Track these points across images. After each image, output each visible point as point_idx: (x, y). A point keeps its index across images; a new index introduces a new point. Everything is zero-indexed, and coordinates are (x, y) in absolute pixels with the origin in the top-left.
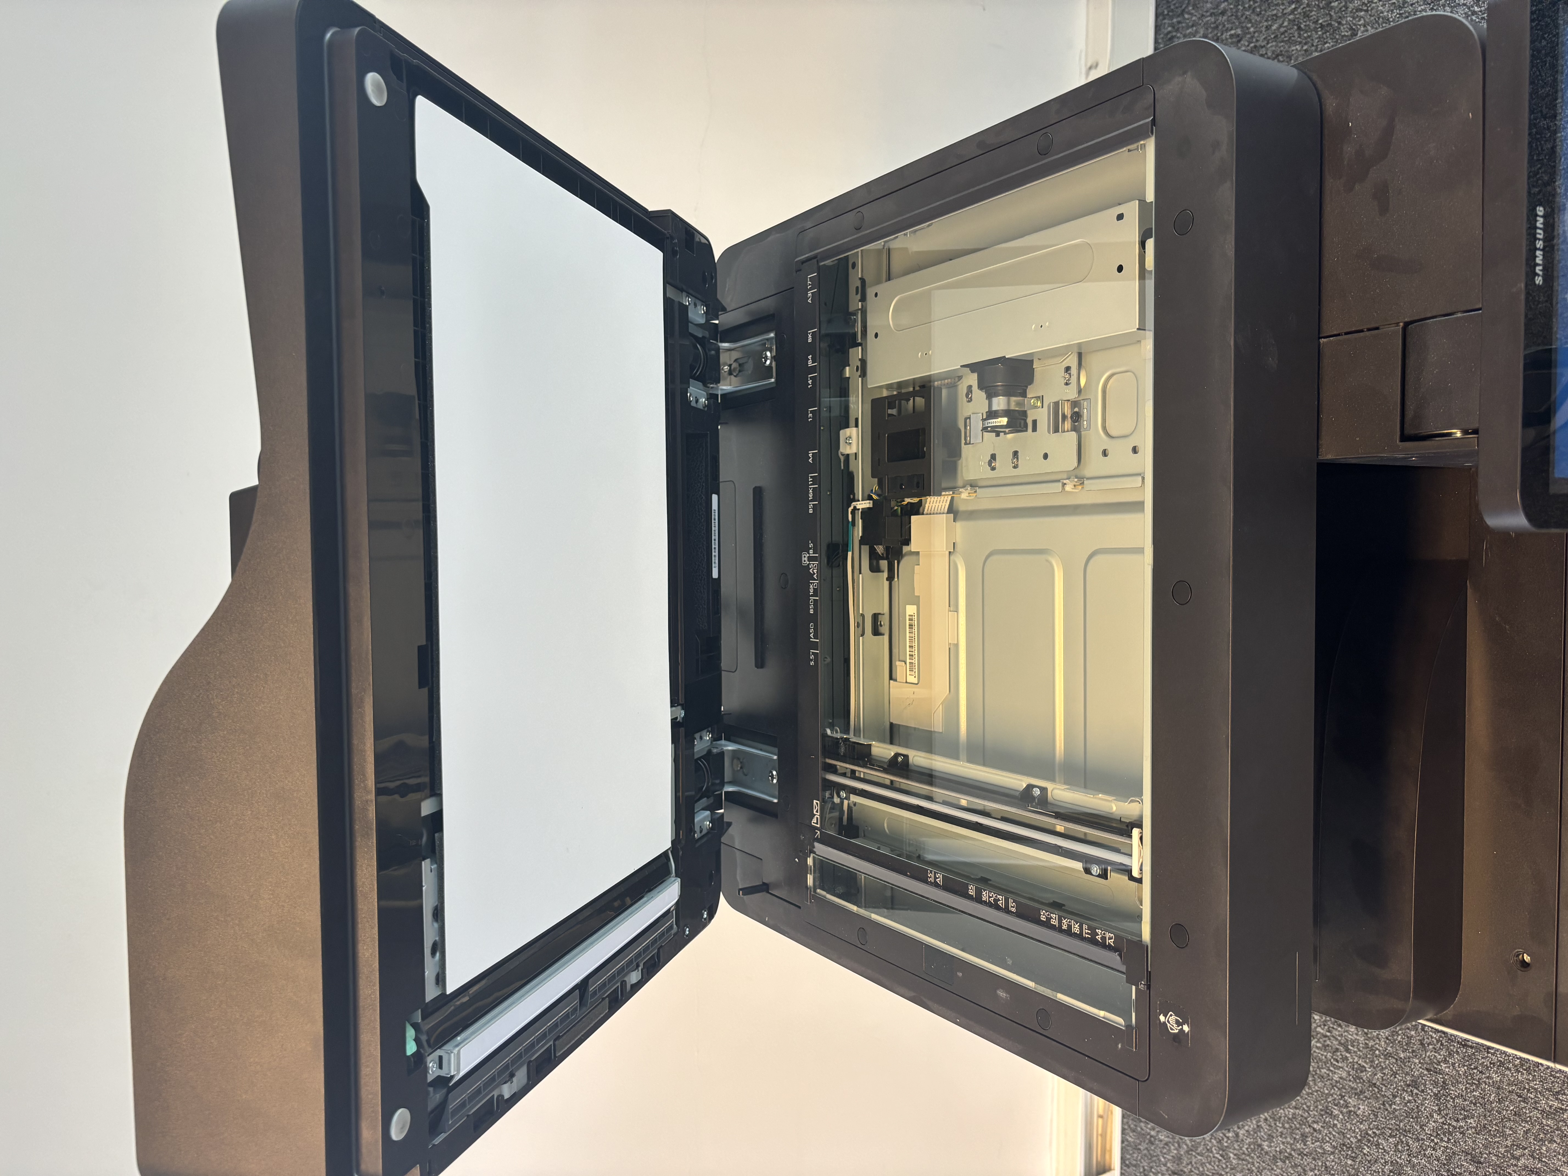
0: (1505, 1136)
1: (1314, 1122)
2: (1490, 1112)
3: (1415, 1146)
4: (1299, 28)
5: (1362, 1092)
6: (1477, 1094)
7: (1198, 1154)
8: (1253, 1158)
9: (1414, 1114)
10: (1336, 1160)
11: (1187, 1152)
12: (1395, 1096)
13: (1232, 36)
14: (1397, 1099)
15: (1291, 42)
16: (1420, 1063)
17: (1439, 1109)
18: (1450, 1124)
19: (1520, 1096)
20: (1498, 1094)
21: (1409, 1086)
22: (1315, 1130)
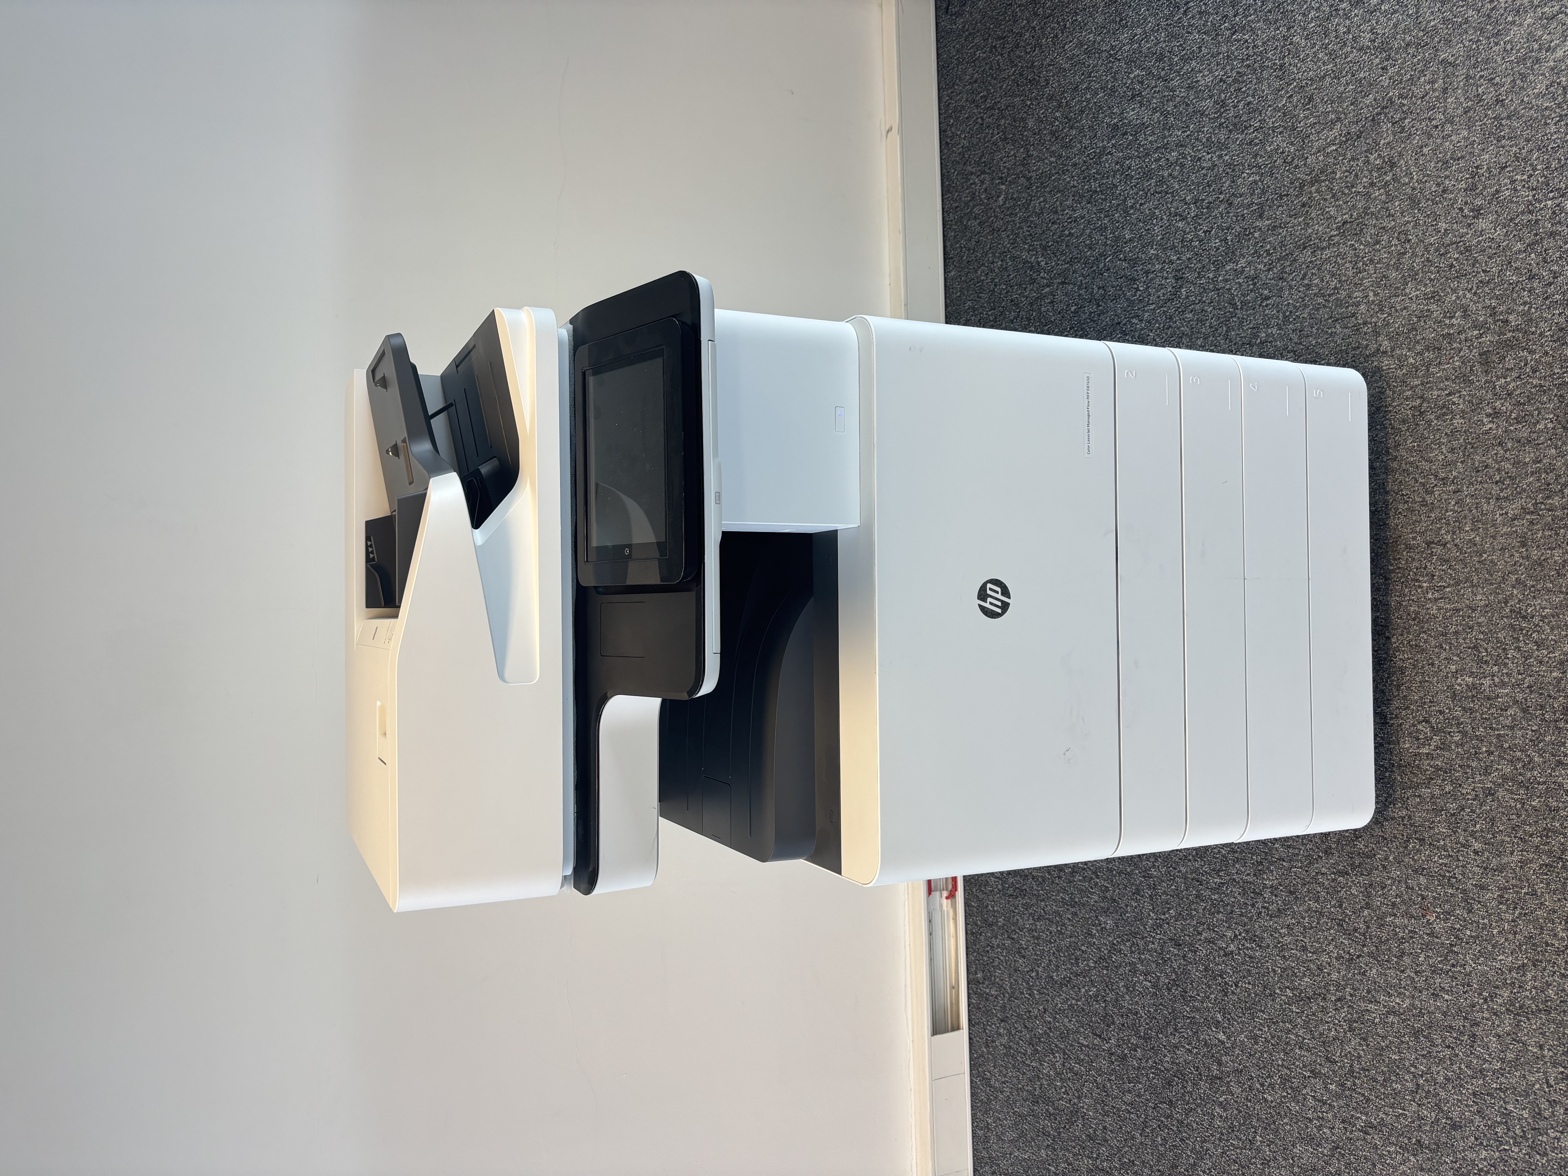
0: (1192, 917)
1: (1082, 945)
2: (1182, 900)
3: (1141, 943)
4: (1018, 84)
5: (1108, 909)
6: (1173, 887)
7: (1015, 998)
8: (1048, 989)
9: (1139, 918)
10: (1098, 973)
11: (1009, 1000)
12: (1127, 906)
13: (981, 97)
14: (1129, 908)
15: (1014, 95)
16: (1140, 872)
17: (1154, 908)
18: (1160, 918)
19: (1198, 881)
20: (1185, 883)
21: (1134, 894)
22: (1083, 952)
